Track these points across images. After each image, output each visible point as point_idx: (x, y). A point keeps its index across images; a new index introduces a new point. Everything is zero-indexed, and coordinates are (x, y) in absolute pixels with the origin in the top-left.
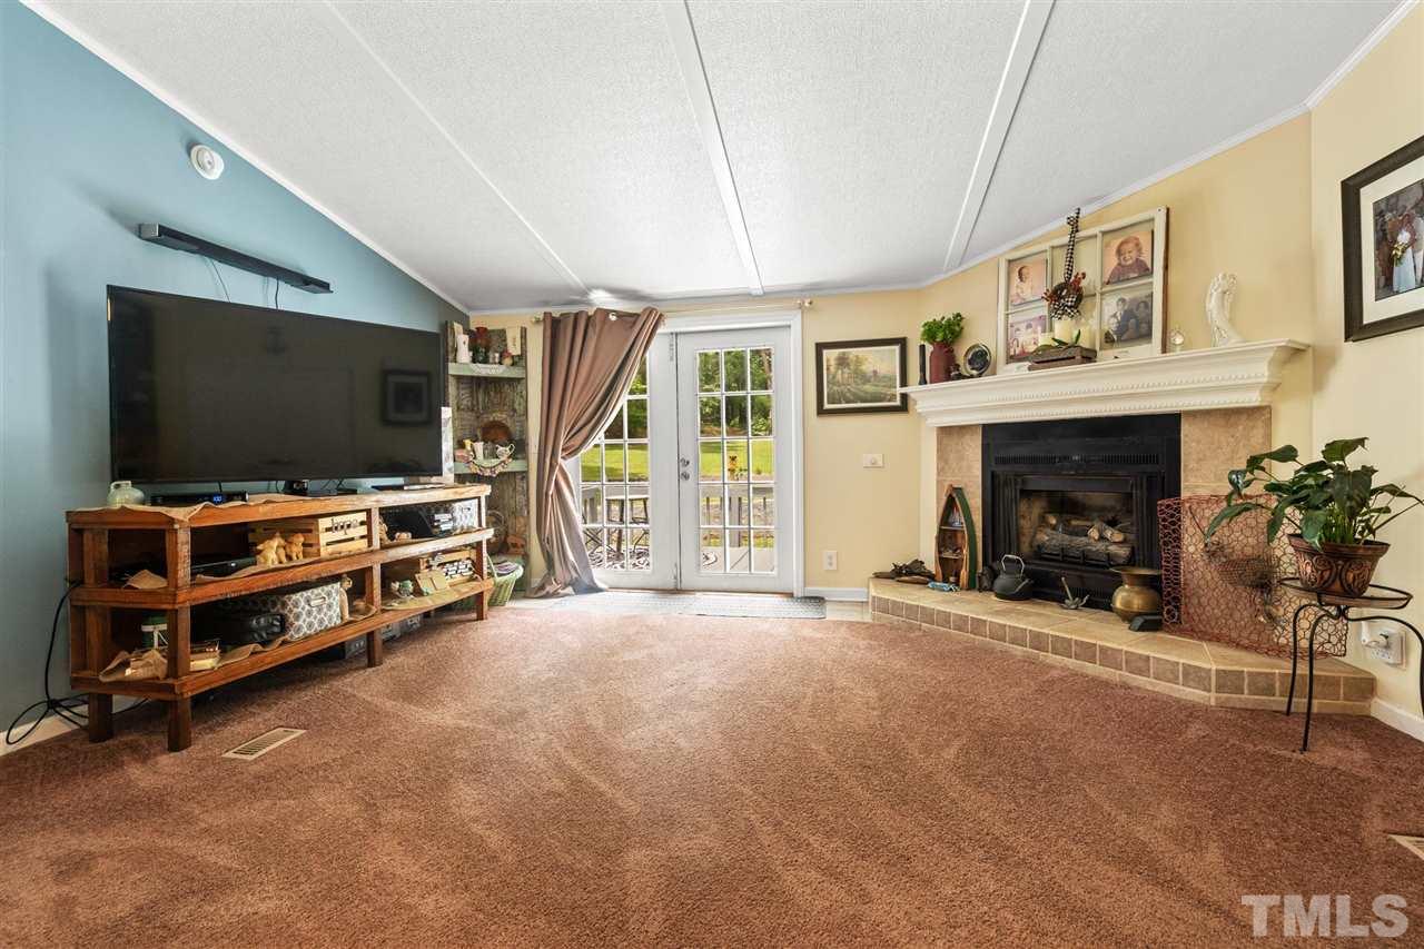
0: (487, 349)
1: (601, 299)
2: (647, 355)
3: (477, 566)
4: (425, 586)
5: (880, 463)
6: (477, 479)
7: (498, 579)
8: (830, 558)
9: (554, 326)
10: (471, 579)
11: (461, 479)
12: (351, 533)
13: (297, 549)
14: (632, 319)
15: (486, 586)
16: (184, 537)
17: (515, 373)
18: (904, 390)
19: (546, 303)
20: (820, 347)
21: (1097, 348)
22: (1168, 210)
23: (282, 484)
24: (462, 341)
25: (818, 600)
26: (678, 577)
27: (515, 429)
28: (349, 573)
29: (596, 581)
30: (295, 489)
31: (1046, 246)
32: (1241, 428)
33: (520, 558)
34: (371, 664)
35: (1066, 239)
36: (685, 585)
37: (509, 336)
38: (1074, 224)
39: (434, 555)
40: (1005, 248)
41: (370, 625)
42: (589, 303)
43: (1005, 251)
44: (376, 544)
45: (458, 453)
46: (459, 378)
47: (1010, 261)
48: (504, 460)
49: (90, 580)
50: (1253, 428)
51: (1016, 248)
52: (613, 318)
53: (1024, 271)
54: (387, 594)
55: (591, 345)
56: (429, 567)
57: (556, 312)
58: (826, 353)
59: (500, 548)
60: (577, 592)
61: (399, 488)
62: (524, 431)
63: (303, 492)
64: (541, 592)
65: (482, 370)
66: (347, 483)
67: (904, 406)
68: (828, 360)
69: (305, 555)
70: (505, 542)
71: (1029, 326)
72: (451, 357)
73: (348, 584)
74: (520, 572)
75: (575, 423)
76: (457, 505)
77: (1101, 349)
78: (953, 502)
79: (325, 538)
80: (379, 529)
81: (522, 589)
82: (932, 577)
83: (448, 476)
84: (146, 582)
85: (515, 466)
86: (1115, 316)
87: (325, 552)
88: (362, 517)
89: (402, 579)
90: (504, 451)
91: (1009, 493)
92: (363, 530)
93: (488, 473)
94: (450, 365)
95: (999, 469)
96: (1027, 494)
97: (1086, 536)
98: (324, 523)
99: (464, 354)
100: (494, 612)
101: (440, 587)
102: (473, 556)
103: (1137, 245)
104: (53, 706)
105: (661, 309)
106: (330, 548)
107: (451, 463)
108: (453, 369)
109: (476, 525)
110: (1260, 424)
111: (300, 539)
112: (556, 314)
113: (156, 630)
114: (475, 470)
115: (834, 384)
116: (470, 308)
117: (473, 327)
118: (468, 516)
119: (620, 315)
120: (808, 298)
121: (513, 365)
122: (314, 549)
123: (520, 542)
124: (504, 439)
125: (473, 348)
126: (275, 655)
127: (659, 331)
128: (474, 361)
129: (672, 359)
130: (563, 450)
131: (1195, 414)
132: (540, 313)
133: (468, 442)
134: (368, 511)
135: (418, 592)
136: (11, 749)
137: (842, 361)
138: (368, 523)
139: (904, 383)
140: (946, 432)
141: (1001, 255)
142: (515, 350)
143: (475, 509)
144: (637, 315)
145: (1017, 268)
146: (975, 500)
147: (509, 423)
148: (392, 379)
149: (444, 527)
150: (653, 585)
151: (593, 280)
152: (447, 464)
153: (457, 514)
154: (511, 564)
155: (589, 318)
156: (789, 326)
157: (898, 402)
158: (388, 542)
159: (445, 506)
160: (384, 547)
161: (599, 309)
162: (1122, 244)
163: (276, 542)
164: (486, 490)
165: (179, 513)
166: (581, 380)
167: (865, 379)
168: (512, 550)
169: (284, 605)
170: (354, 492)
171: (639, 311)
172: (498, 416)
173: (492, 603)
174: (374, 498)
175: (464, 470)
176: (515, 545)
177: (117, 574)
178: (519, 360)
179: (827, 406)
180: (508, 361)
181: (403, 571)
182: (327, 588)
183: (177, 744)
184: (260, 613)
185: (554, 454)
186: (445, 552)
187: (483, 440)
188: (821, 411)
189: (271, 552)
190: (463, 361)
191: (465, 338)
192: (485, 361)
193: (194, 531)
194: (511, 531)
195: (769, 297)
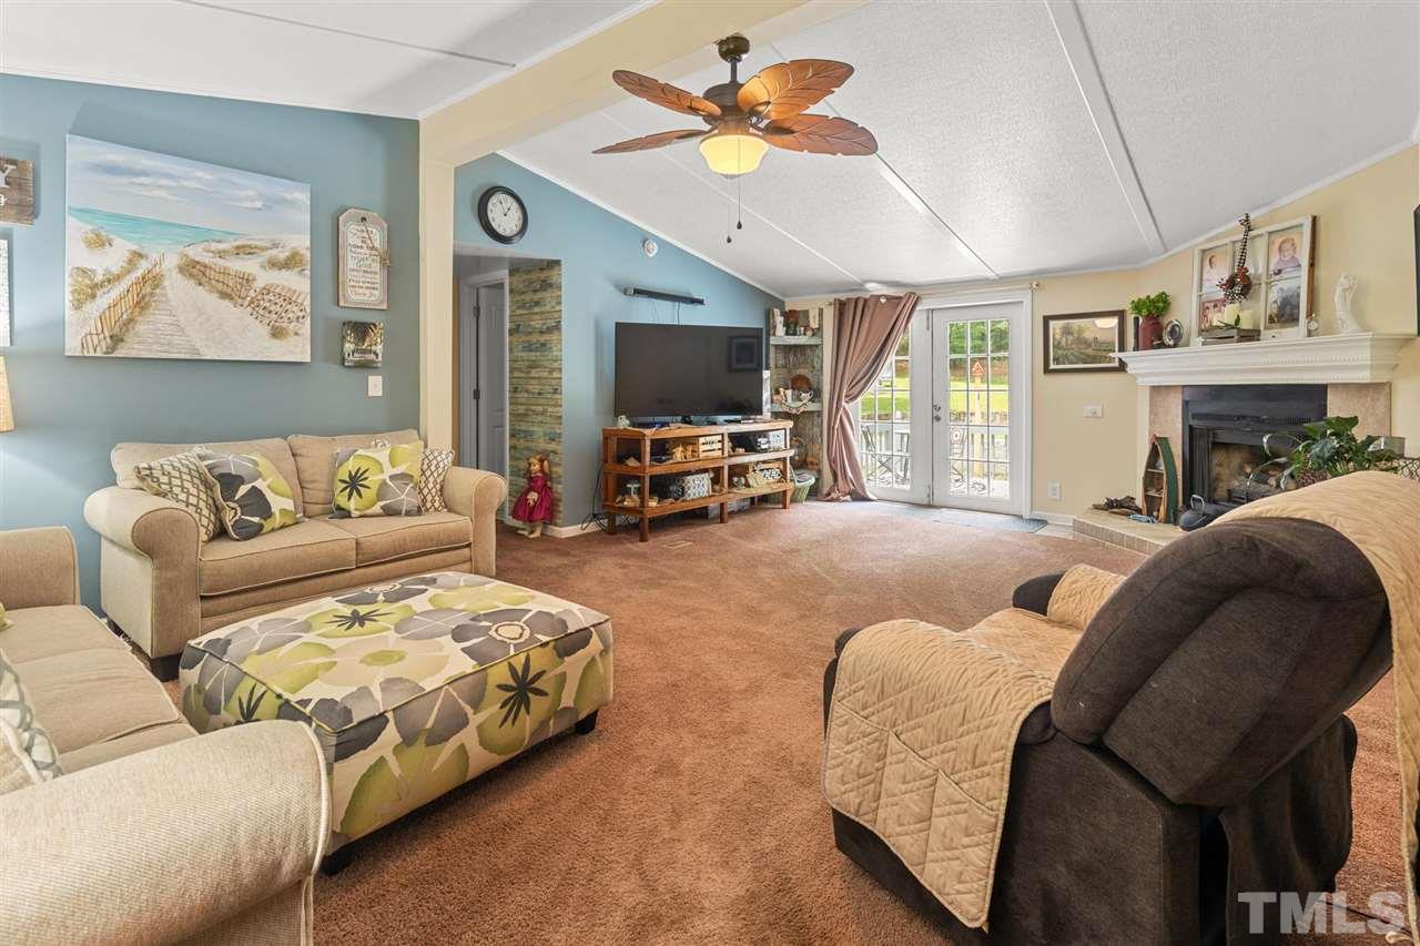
0: (796, 325)
1: (874, 288)
2: (910, 325)
3: (783, 473)
4: (751, 482)
5: (1099, 414)
6: (787, 416)
7: (797, 484)
8: (1054, 489)
9: (841, 307)
10: (779, 481)
11: (776, 415)
12: (714, 446)
13: (689, 453)
14: (897, 301)
15: (789, 486)
16: (648, 443)
17: (814, 341)
18: (1121, 355)
19: (836, 292)
20: (1047, 319)
21: (1262, 328)
22: (1314, 219)
23: (680, 418)
24: (779, 320)
25: (1042, 522)
26: (931, 495)
27: (813, 380)
28: (712, 469)
29: (868, 493)
30: (687, 421)
31: (1227, 241)
32: (1369, 399)
33: (814, 472)
34: (722, 522)
35: (1241, 236)
36: (936, 502)
37: (811, 316)
38: (1247, 224)
39: (758, 463)
40: (1201, 239)
41: (722, 499)
42: (867, 291)
43: (1201, 241)
44: (726, 454)
45: (775, 398)
46: (776, 346)
47: (1204, 251)
48: (805, 403)
49: (609, 461)
50: (1378, 399)
51: (1210, 240)
52: (883, 301)
53: (1214, 260)
54: (731, 485)
55: (867, 319)
56: (754, 471)
57: (843, 297)
58: (1052, 324)
59: (801, 464)
60: (854, 500)
61: (739, 422)
62: (820, 382)
63: (690, 423)
64: (828, 498)
65: (793, 340)
66: (712, 418)
67: (1122, 367)
68: (1054, 329)
69: (693, 456)
70: (805, 460)
71: (1215, 306)
72: (772, 332)
73: (712, 475)
74: (813, 481)
75: (854, 378)
76: (771, 433)
77: (1265, 328)
78: (1158, 448)
79: (702, 448)
80: (728, 445)
81: (814, 493)
82: (1139, 511)
83: (767, 415)
84: (632, 463)
85: (812, 407)
86: (1275, 302)
87: (702, 456)
88: (719, 438)
89: (739, 476)
90: (806, 396)
91: (1202, 444)
92: (719, 445)
93: (794, 411)
94: (772, 338)
95: (1195, 423)
96: (1218, 445)
97: (1267, 483)
98: (702, 440)
99: (780, 330)
100: (794, 505)
101: (761, 483)
102: (781, 467)
103: (1293, 245)
104: (595, 517)
105: (919, 293)
106: (705, 454)
107: (769, 406)
108: (773, 341)
109: (783, 447)
110: (1382, 398)
111: (690, 448)
112: (843, 299)
113: (633, 486)
114: (786, 409)
115: (1059, 348)
116: (785, 295)
117: (787, 309)
118: (778, 439)
119: (889, 298)
120: (1037, 280)
121: (813, 335)
122: (696, 454)
123: (815, 461)
124: (805, 386)
125: (786, 324)
126: (680, 506)
127: (918, 308)
128: (787, 334)
129: (928, 328)
130: (846, 396)
131: (1336, 385)
132: (832, 297)
133: (782, 390)
134: (723, 435)
135: (747, 485)
136: (582, 532)
137: (1067, 331)
138: (722, 441)
139: (1122, 348)
140: (1156, 389)
141: (1197, 245)
142: (814, 324)
143: (782, 437)
144: (901, 298)
145: (1208, 256)
146: (1177, 449)
147: (810, 376)
148: (734, 341)
149: (763, 447)
150: (911, 500)
151: (866, 278)
152: (766, 407)
153: (771, 439)
154: (807, 476)
155: (866, 301)
156: (1022, 302)
157: (1116, 364)
158: (732, 453)
159: (763, 434)
160: (730, 456)
161: (872, 296)
162: (1284, 242)
163: (680, 449)
164: (790, 424)
165: (648, 432)
166: (858, 349)
167: (1087, 344)
168: (810, 466)
169: (683, 482)
170: (715, 424)
171: (902, 295)
172: (802, 371)
173: (793, 501)
174: (726, 427)
175: (778, 408)
176: (812, 463)
177: (621, 459)
178: (818, 332)
179: (1052, 366)
180: (809, 333)
181: (739, 471)
182: (703, 475)
183: (643, 539)
184: (674, 483)
185: (839, 400)
186: (764, 462)
187: (793, 388)
188: (1047, 371)
189: (678, 453)
190: (780, 335)
191: (782, 319)
192: (795, 334)
193: (652, 441)
194: (810, 454)
195: (1003, 280)
